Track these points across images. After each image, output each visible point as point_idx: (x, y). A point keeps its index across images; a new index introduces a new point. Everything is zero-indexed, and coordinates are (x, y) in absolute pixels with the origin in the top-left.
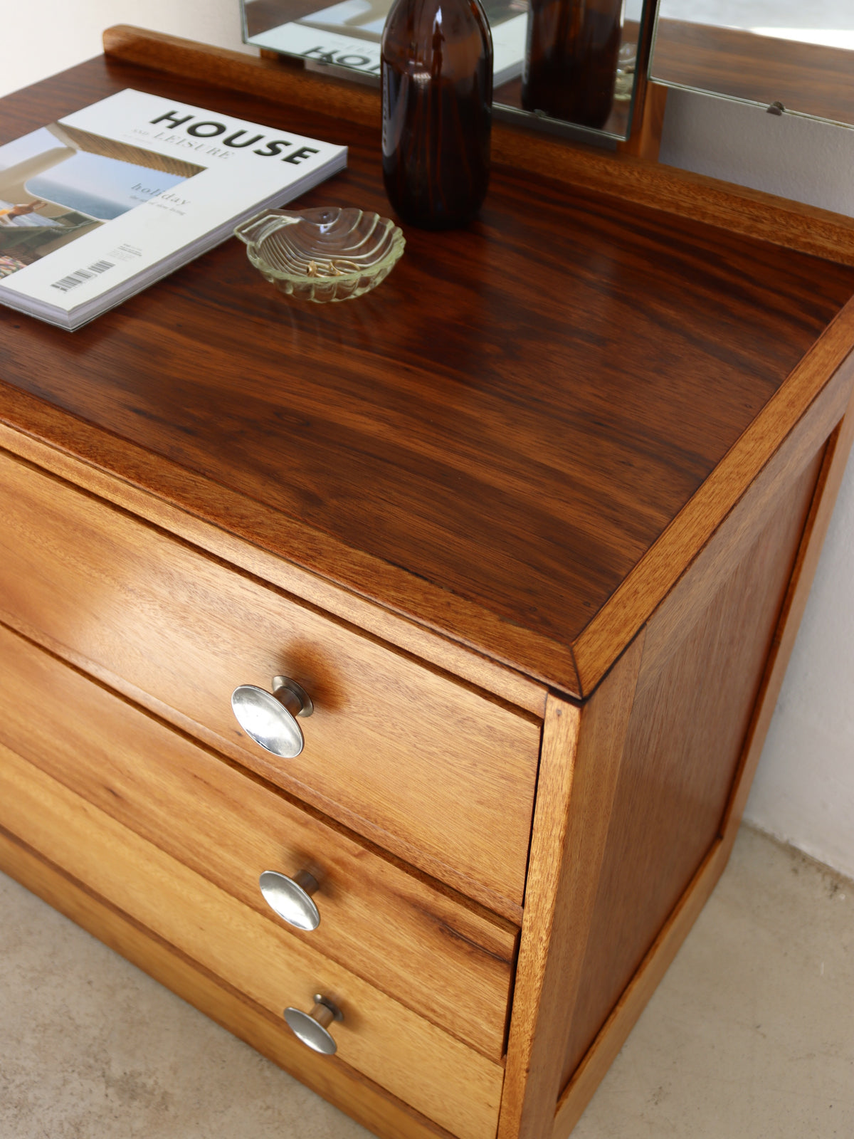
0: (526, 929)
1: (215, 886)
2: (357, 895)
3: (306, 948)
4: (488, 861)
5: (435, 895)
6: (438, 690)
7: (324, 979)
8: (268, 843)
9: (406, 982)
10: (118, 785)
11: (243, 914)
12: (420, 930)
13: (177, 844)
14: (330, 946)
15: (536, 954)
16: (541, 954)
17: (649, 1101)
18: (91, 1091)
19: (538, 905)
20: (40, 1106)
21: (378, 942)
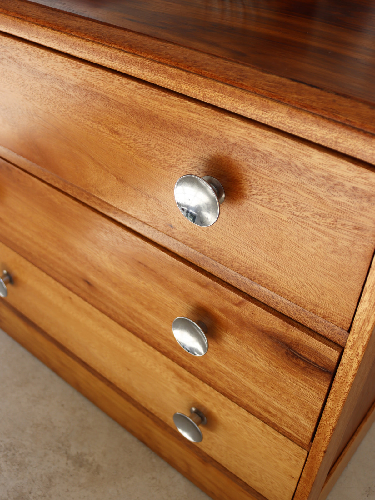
0: (348, 348)
1: (140, 340)
2: (232, 334)
3: (191, 377)
4: (331, 298)
5: (288, 327)
6: (320, 164)
7: (198, 397)
8: (179, 304)
9: (254, 393)
10: (92, 277)
11: (155, 357)
12: (271, 354)
13: (121, 313)
14: (207, 372)
15: (352, 366)
16: (355, 366)
17: (363, 494)
18: (59, 461)
19: (361, 328)
20: (31, 466)
21: (241, 367)
